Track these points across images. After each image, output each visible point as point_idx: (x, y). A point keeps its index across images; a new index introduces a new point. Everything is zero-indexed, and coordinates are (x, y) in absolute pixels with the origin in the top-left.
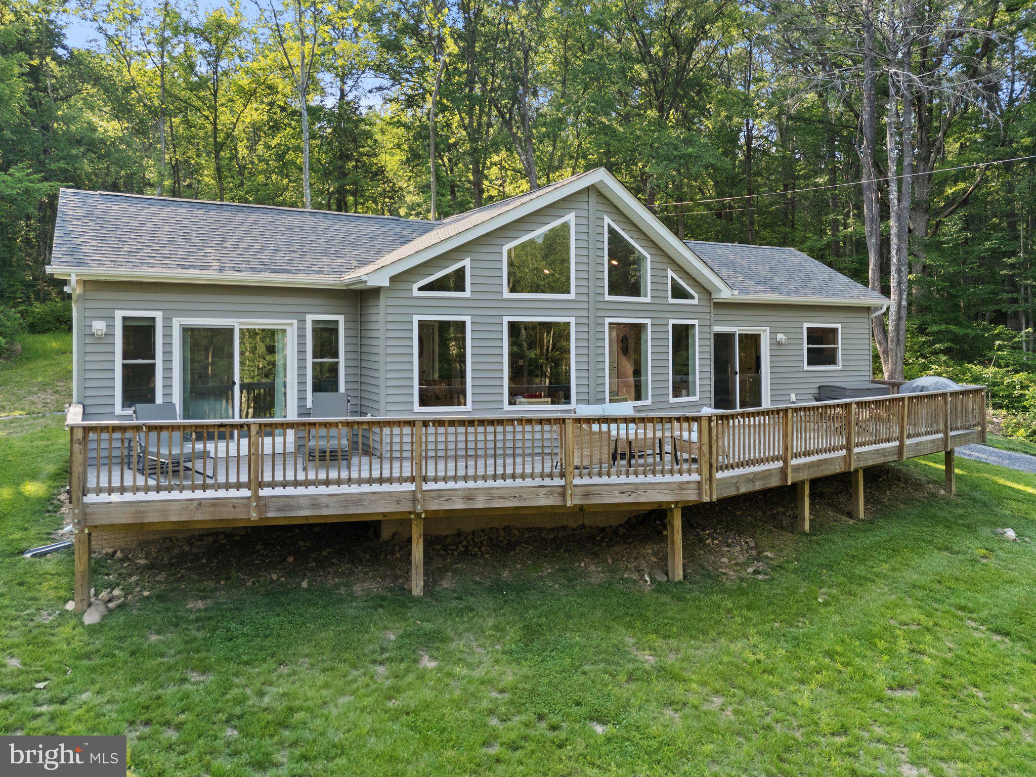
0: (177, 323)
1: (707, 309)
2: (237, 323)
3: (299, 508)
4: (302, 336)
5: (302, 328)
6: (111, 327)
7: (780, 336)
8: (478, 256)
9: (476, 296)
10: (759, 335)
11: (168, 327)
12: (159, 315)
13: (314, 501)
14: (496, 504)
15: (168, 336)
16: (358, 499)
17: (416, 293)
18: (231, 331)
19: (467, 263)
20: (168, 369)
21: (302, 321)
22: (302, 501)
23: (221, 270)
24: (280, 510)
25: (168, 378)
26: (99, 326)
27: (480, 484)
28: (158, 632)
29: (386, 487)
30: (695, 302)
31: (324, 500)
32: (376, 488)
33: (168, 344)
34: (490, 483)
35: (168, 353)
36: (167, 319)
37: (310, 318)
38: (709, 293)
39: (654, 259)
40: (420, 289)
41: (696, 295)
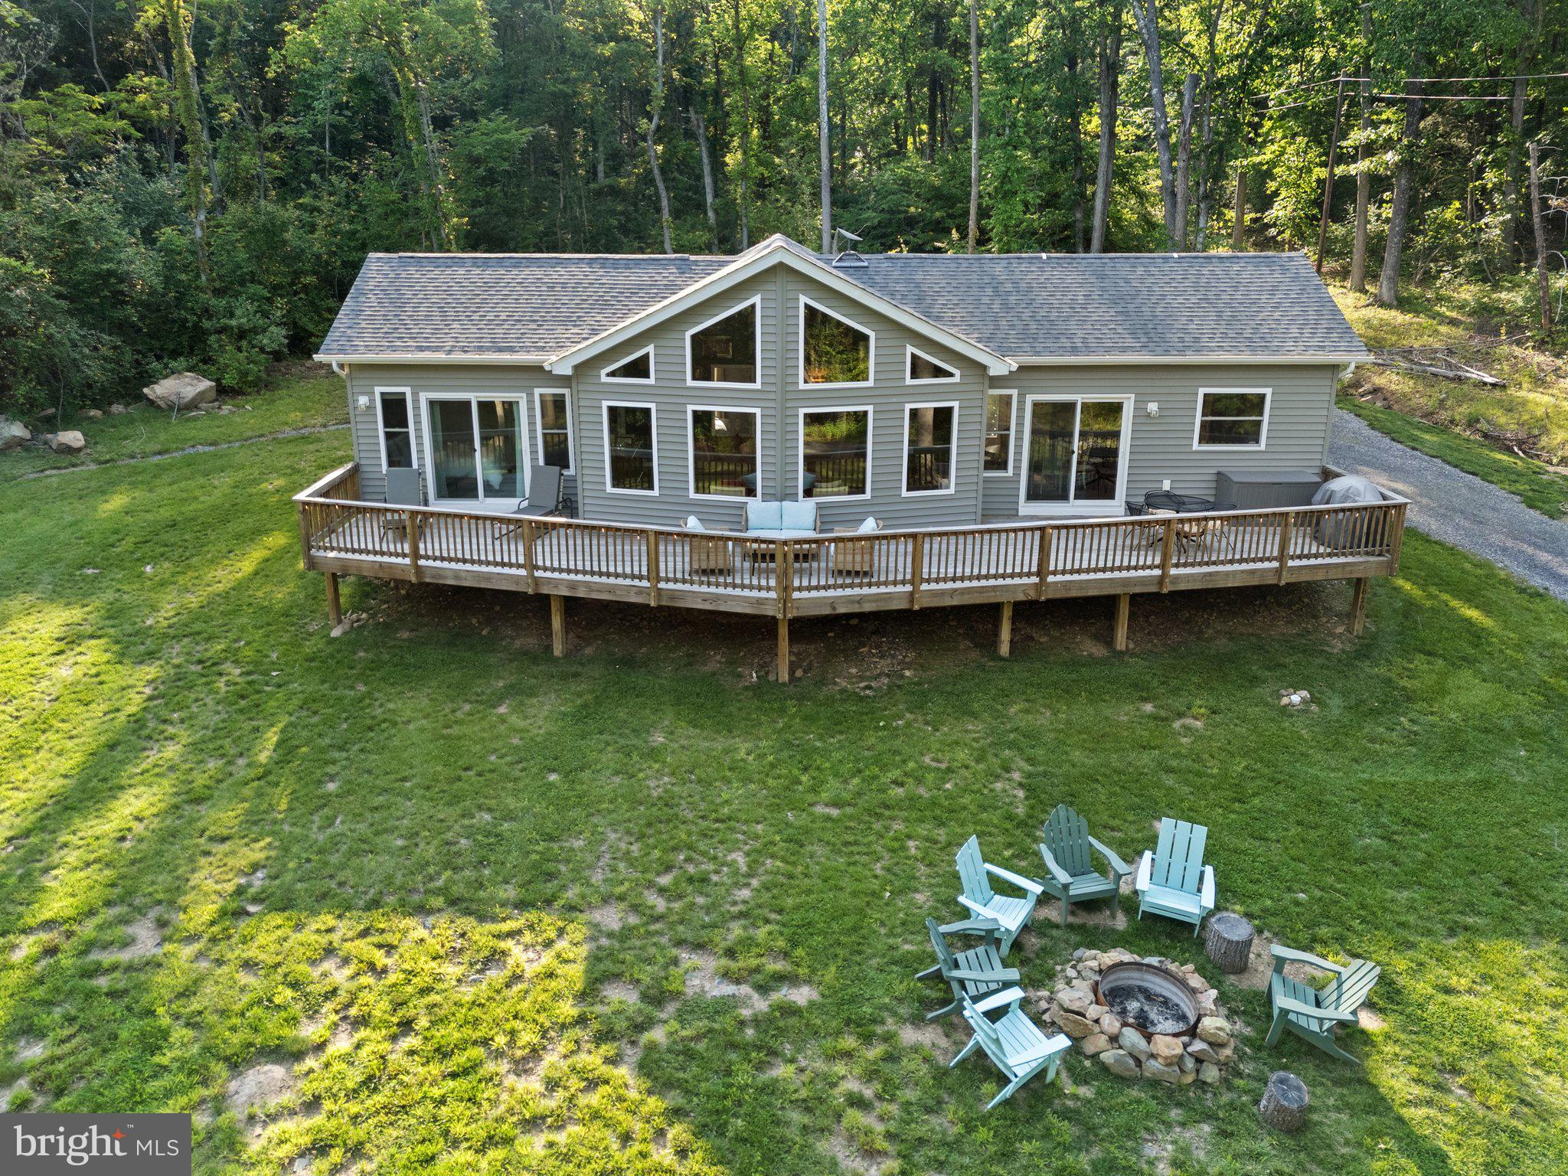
0: (424, 397)
1: (977, 387)
2: (474, 397)
3: (445, 577)
4: (531, 409)
5: (531, 402)
6: (372, 401)
7: (1153, 407)
8: (661, 343)
9: (661, 384)
10: (1121, 404)
11: (416, 401)
12: (407, 390)
13: (456, 574)
14: (595, 596)
15: (417, 408)
16: (488, 577)
17: (604, 379)
18: (468, 404)
19: (650, 349)
20: (419, 437)
21: (530, 395)
22: (448, 573)
23: (449, 352)
24: (433, 577)
25: (420, 444)
26: (363, 400)
27: (580, 577)
28: (366, 651)
29: (506, 570)
30: (957, 379)
31: (463, 574)
32: (499, 570)
33: (417, 415)
34: (588, 578)
35: (418, 423)
36: (415, 395)
37: (537, 391)
38: (984, 368)
39: (883, 335)
40: (608, 375)
41: (957, 372)
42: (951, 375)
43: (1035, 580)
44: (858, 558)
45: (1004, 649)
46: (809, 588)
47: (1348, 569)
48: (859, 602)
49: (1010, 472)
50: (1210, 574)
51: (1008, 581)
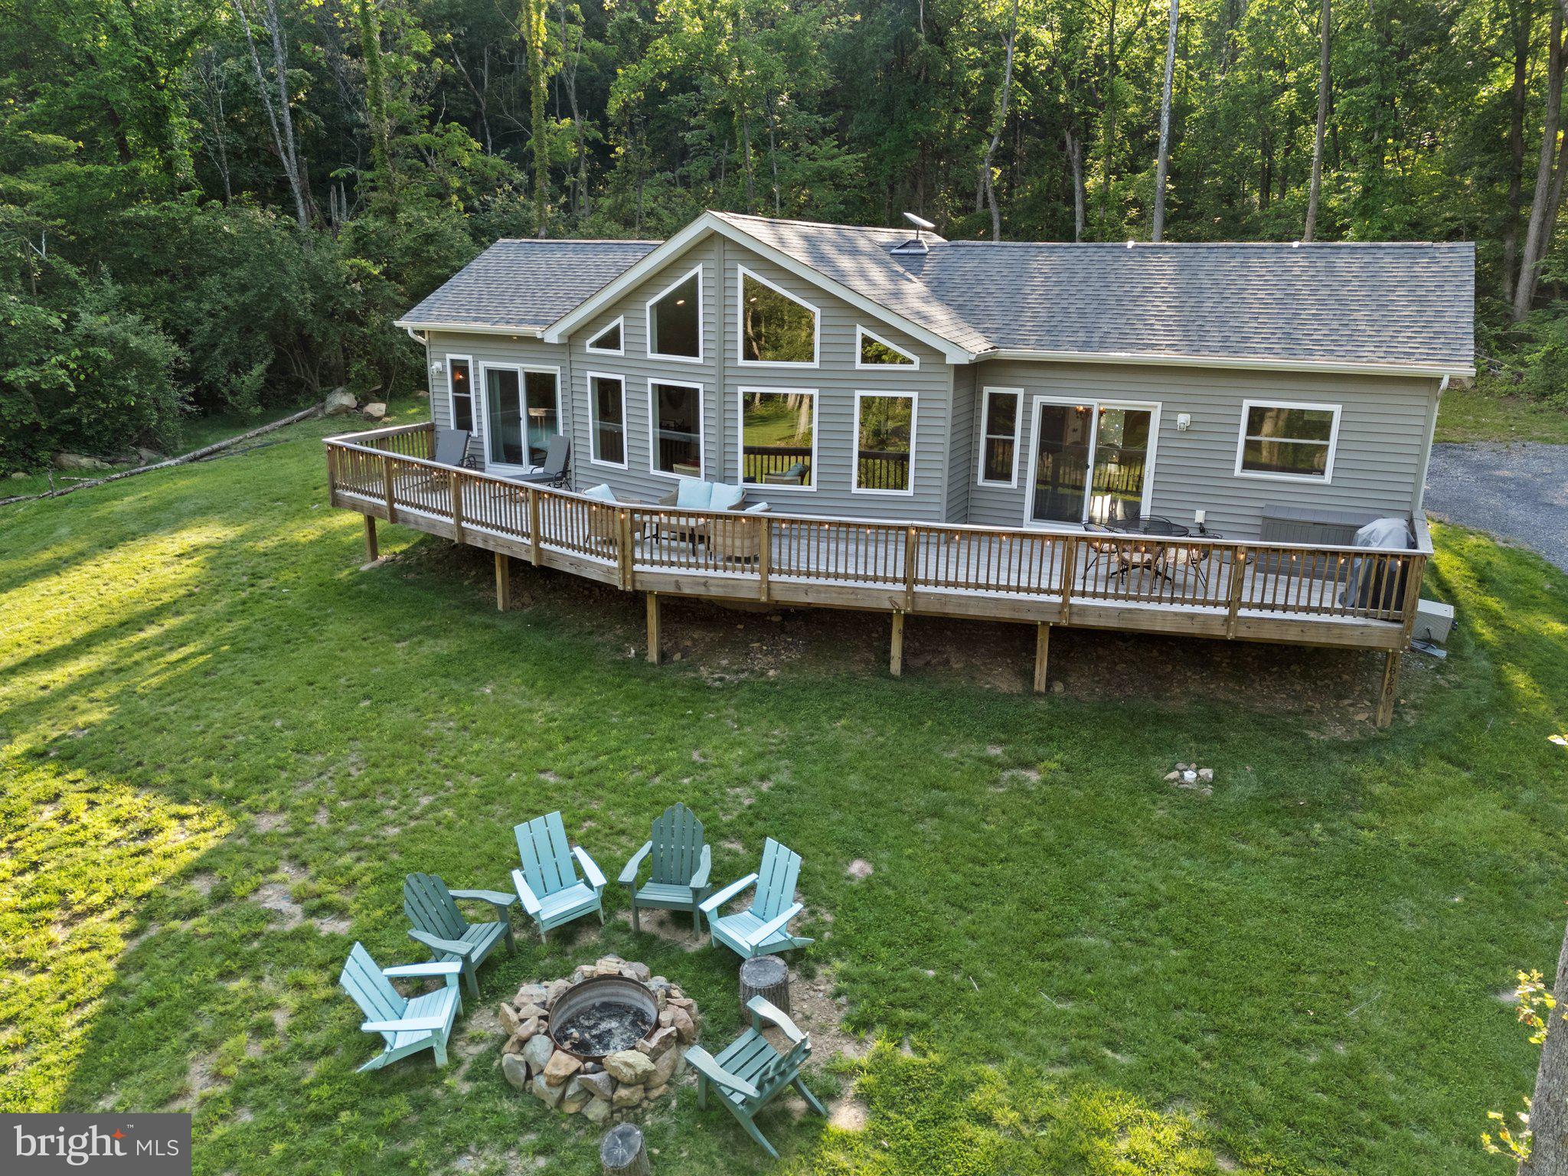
1: (939, 378)
4: (564, 382)
5: (564, 375)
6: (444, 366)
7: (1184, 419)
8: (631, 314)
9: (628, 356)
10: (1149, 413)
17: (589, 350)
18: (514, 374)
19: (620, 320)
21: (564, 368)
26: (437, 366)
27: (489, 531)
30: (915, 367)
35: (477, 389)
36: (475, 362)
38: (942, 355)
39: (828, 313)
40: (592, 345)
41: (916, 359)
42: (911, 362)
43: (901, 587)
44: (738, 543)
45: (896, 667)
46: (653, 563)
47: (1336, 631)
48: (705, 584)
49: (1014, 484)
50: (1130, 610)
51: (870, 584)
